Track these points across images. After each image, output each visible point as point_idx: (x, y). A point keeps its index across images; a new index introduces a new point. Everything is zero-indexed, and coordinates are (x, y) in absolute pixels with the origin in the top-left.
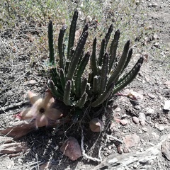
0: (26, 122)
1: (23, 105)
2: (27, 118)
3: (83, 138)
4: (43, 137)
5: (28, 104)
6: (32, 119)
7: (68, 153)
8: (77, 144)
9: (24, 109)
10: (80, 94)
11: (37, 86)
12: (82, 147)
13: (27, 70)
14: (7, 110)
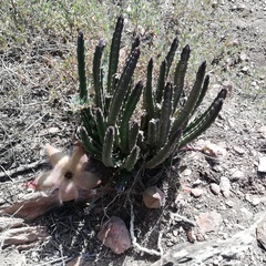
0: (44, 195)
1: (40, 167)
2: (45, 188)
3: (133, 218)
4: (70, 218)
5: (47, 166)
6: (54, 188)
7: (110, 242)
8: (124, 227)
9: (40, 173)
10: (128, 149)
11: (61, 137)
12: (132, 233)
13: (45, 112)
14: (14, 176)
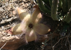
0: (17, 37)
1: (13, 21)
5: (18, 20)
6: (22, 34)
9: (14, 25)
11: (25, 3)
